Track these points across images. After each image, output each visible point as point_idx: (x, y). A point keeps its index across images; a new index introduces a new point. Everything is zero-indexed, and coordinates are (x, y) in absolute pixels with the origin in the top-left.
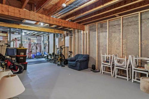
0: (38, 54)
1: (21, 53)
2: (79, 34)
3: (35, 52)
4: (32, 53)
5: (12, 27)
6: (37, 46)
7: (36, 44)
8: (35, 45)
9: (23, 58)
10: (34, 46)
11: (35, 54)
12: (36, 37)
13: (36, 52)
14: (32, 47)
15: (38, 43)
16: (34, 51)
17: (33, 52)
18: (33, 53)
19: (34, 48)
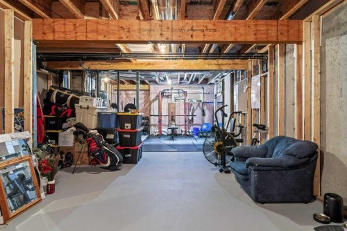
0: (204, 127)
1: (126, 125)
2: (287, 60)
3: (200, 122)
4: (192, 125)
5: (122, 69)
6: (205, 108)
7: (201, 105)
8: (199, 105)
9: (129, 136)
10: (198, 108)
11: (200, 127)
12: (201, 86)
13: (203, 121)
14: (194, 110)
15: (205, 101)
16: (197, 120)
17: (194, 123)
18: (195, 125)
19: (198, 112)
